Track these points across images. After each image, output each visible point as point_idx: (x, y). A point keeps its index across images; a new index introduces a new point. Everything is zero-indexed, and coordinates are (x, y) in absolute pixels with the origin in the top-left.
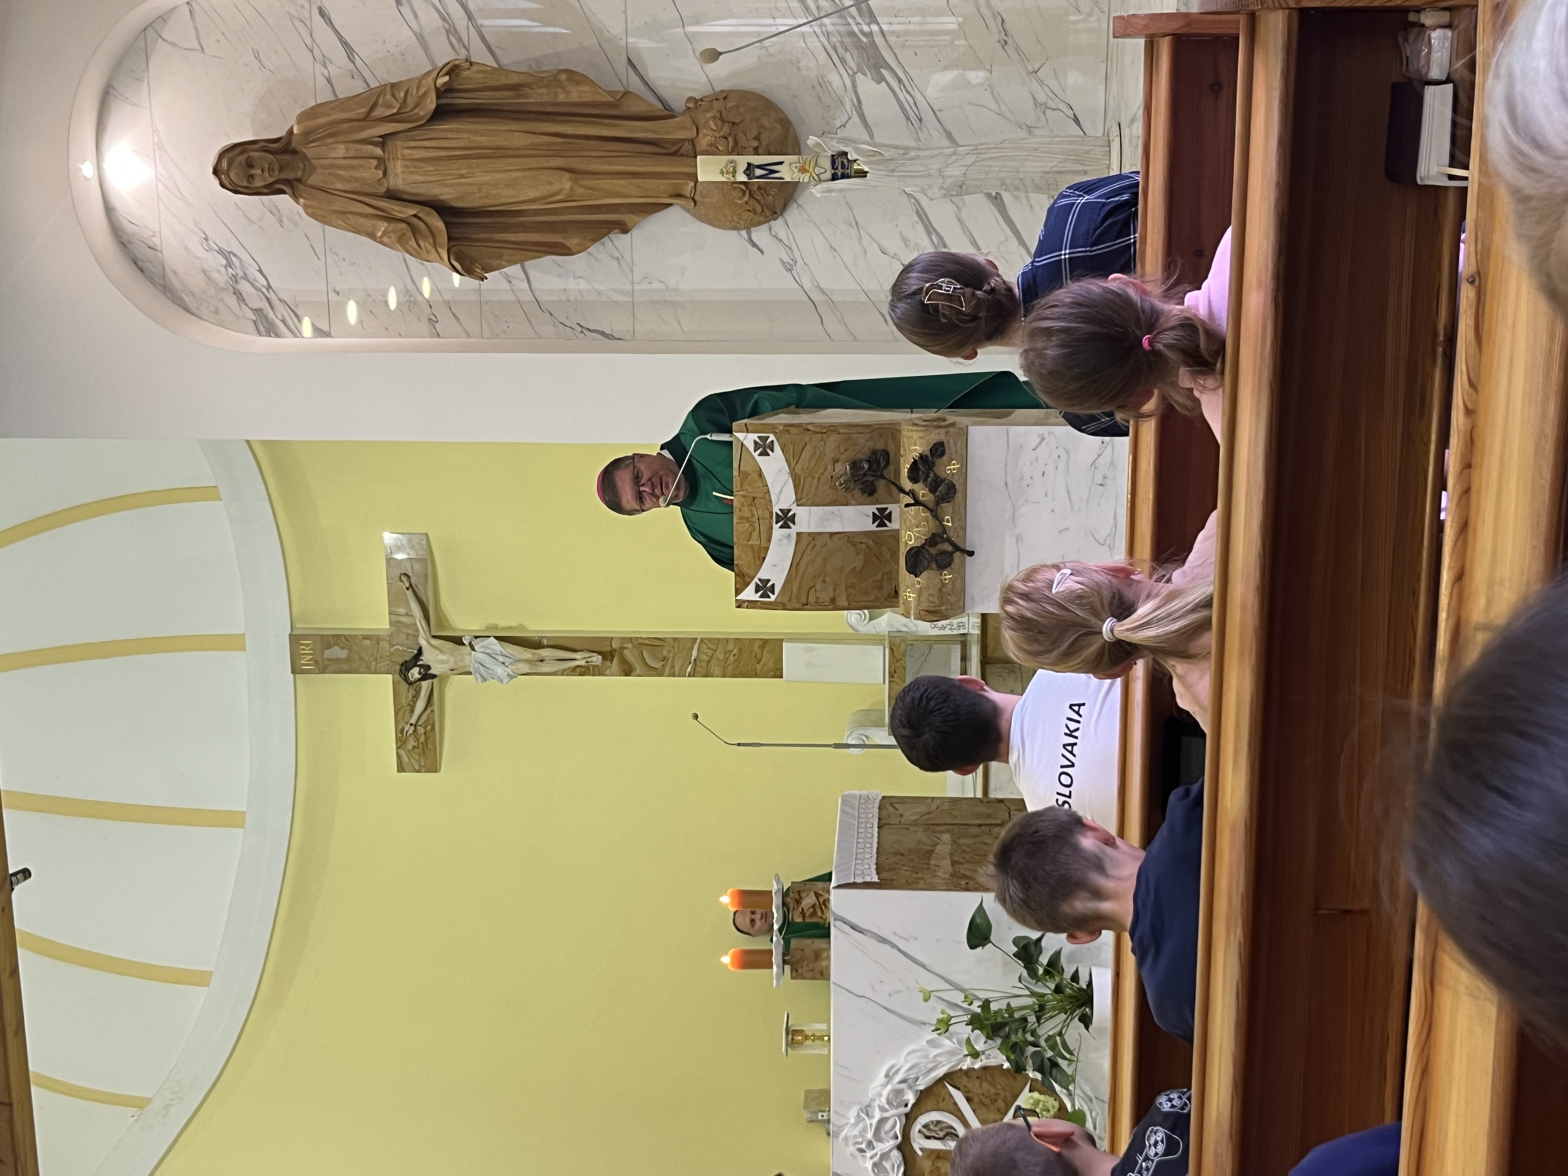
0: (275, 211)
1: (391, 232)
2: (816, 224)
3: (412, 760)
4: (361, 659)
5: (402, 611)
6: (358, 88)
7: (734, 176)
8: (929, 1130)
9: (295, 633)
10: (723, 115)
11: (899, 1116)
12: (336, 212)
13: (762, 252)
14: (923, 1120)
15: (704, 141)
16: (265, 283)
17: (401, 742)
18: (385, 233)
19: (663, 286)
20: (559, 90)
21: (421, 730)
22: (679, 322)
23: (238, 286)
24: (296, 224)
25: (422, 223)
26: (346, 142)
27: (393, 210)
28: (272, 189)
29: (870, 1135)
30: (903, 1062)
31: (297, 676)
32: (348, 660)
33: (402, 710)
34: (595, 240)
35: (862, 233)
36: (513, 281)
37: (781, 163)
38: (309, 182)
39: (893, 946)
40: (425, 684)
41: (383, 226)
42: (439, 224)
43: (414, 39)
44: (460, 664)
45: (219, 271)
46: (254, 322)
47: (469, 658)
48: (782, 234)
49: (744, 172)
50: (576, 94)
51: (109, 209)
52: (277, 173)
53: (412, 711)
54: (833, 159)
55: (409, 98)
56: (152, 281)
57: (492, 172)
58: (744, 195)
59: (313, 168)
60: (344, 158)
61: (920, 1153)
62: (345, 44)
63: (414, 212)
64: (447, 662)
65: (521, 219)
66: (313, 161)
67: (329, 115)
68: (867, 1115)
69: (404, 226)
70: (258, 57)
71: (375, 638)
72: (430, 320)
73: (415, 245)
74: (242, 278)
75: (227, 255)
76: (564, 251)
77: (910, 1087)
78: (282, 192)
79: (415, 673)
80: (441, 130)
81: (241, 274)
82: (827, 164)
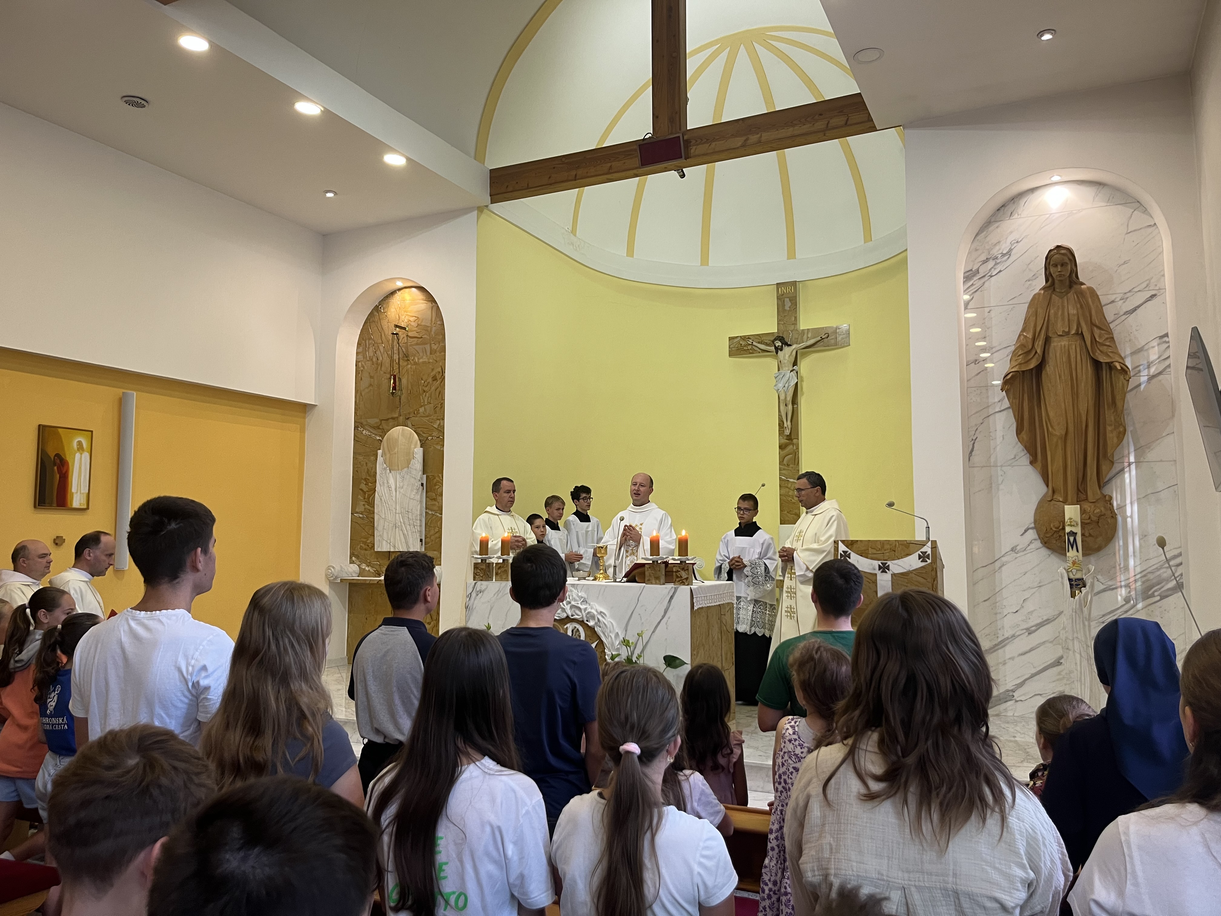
0: (1035, 277)
1: (1026, 341)
2: (1039, 564)
3: (735, 344)
4: (785, 316)
5: (810, 335)
6: (1109, 317)
7: (1068, 525)
8: (576, 632)
9: (797, 283)
10: (1102, 517)
11: (582, 617)
12: (1036, 312)
13: (1022, 535)
14: (581, 629)
15: (1086, 506)
16: (993, 274)
17: (744, 338)
18: (1025, 337)
19: (1000, 482)
20: (1113, 427)
21: (749, 347)
22: (980, 491)
23: (991, 260)
24: (1028, 288)
25: (1031, 356)
26: (1078, 314)
27: (1040, 341)
28: (1048, 276)
29: (573, 603)
30: (608, 620)
31: (776, 286)
32: (784, 310)
33: (760, 338)
34: (1026, 447)
35: (1034, 590)
36: (1000, 403)
37: (1078, 551)
38: (1053, 295)
39: (663, 617)
40: (773, 348)
41: (1030, 336)
42: (1032, 365)
43: (1140, 347)
44: (783, 365)
45: (1000, 249)
46: (972, 270)
47: (786, 370)
48: (1032, 546)
49: (1071, 531)
50: (1111, 436)
51: (1033, 190)
52: (1059, 279)
53: (759, 343)
54: (1081, 579)
55: (1105, 347)
56: (993, 215)
57: (1064, 392)
58: (1056, 528)
59: (1062, 298)
60: (1068, 314)
61: (565, 627)
62: (1135, 310)
63: (1038, 351)
64: (785, 359)
65: (1036, 407)
66: (1066, 297)
67: (1093, 304)
68: (583, 601)
69: (1030, 347)
70: (1125, 263)
71: (795, 322)
72: (976, 361)
73: (1019, 354)
74: (996, 262)
75: (1009, 253)
76: (1019, 431)
77: (596, 623)
78: (1047, 281)
79: (778, 344)
80: (1087, 364)
81: (998, 261)
82: (1078, 576)
